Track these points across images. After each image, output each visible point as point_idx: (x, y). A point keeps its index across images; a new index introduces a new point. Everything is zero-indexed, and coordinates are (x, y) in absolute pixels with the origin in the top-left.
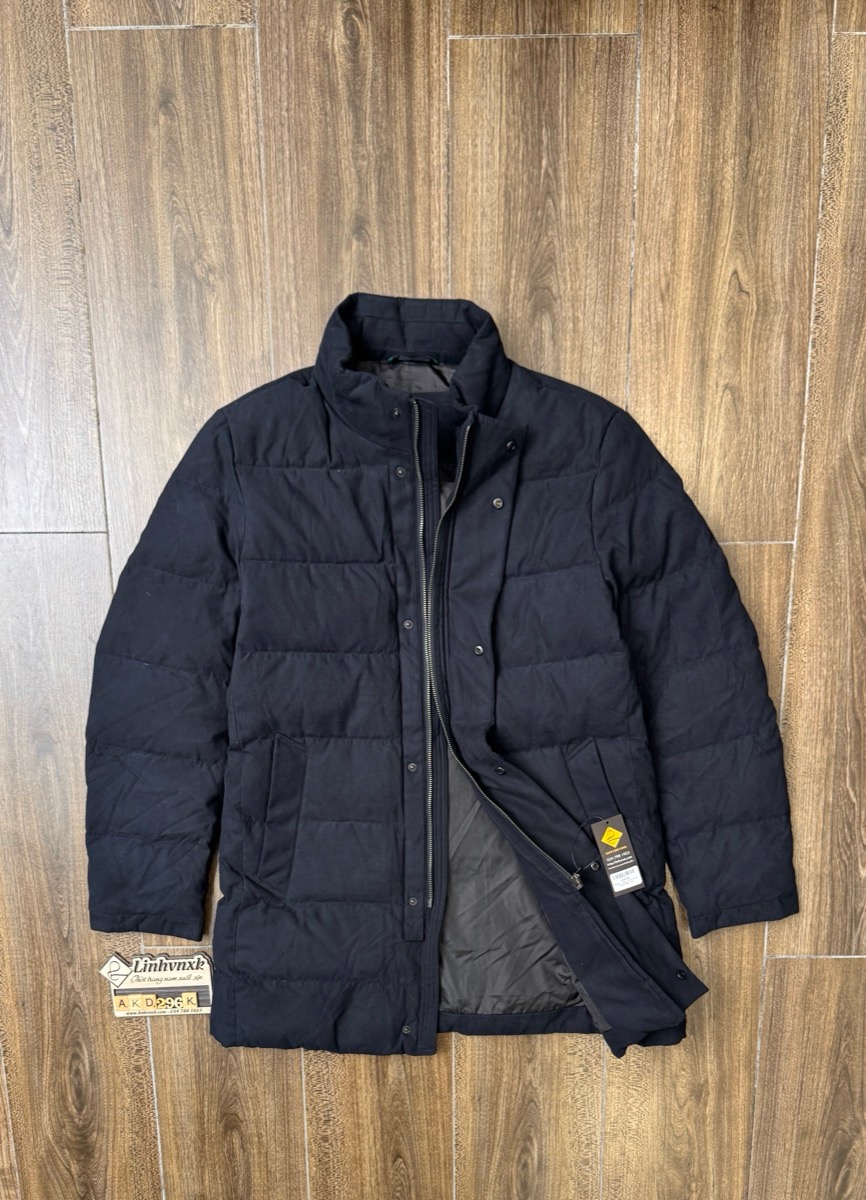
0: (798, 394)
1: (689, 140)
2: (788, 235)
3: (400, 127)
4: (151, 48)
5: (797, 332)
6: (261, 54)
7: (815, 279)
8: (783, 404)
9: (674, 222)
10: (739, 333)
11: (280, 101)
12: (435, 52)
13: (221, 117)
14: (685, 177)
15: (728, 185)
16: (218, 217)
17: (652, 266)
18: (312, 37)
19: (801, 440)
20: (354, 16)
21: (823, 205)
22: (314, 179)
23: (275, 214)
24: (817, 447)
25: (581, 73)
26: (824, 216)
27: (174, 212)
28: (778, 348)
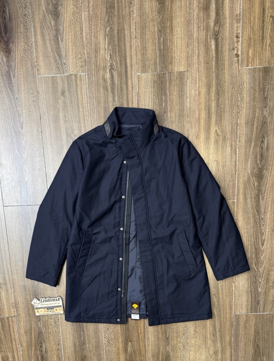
0: (235, 162)
1: (202, 97)
2: (230, 120)
3: (125, 97)
4: (59, 81)
5: (234, 145)
6: (88, 80)
7: (238, 131)
8: (230, 164)
9: (199, 118)
10: (218, 146)
11: (93, 92)
12: (133, 78)
13: (77, 97)
14: (201, 106)
15: (213, 108)
16: (77, 122)
17: (193, 130)
18: (101, 75)
19: (236, 174)
20: (112, 70)
21: (239, 112)
22: (103, 112)
23: (92, 121)
24: (240, 175)
25: (172, 81)
26: (240, 115)
27: (66, 121)
28: (229, 149)
